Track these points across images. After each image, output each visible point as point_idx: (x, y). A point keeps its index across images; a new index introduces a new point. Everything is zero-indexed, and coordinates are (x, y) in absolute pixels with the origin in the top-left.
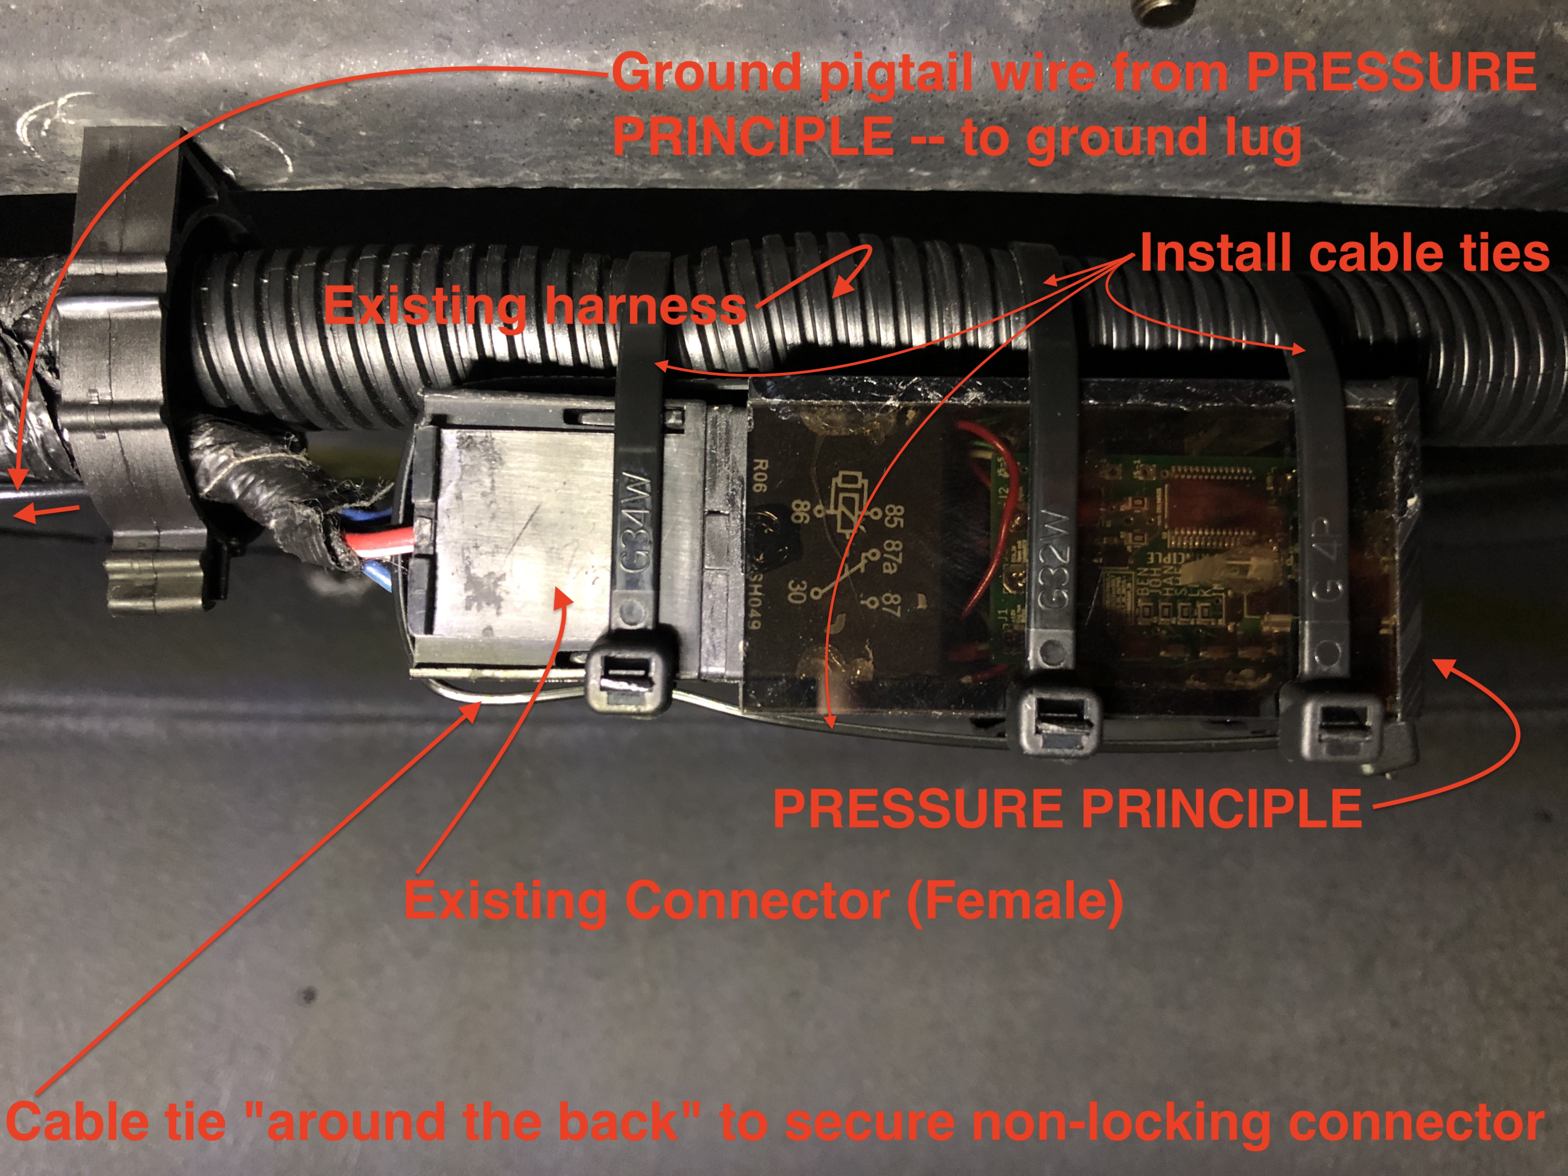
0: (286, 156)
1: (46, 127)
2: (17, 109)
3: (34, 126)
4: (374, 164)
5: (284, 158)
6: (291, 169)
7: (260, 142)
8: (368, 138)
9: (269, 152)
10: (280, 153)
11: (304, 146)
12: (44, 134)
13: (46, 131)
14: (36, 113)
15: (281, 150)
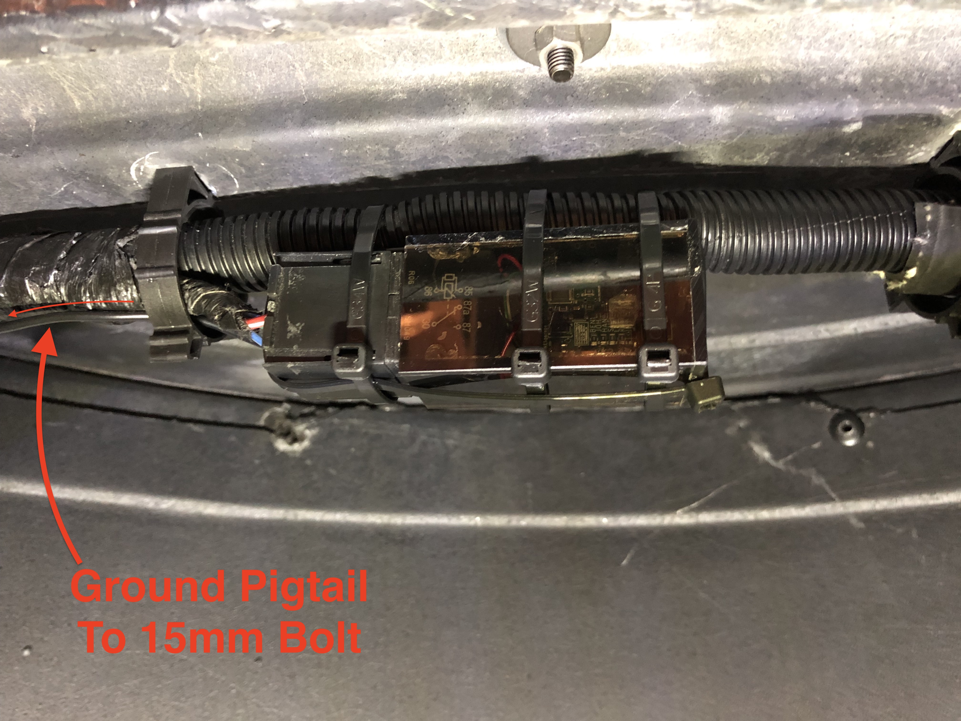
0: (235, 179)
1: (142, 170)
2: (131, 162)
3: (138, 170)
4: (270, 181)
5: (234, 180)
6: (238, 186)
7: (224, 172)
8: (266, 167)
9: (228, 177)
10: (231, 177)
11: (241, 173)
12: (141, 174)
13: (143, 172)
14: (138, 163)
15: (232, 176)
